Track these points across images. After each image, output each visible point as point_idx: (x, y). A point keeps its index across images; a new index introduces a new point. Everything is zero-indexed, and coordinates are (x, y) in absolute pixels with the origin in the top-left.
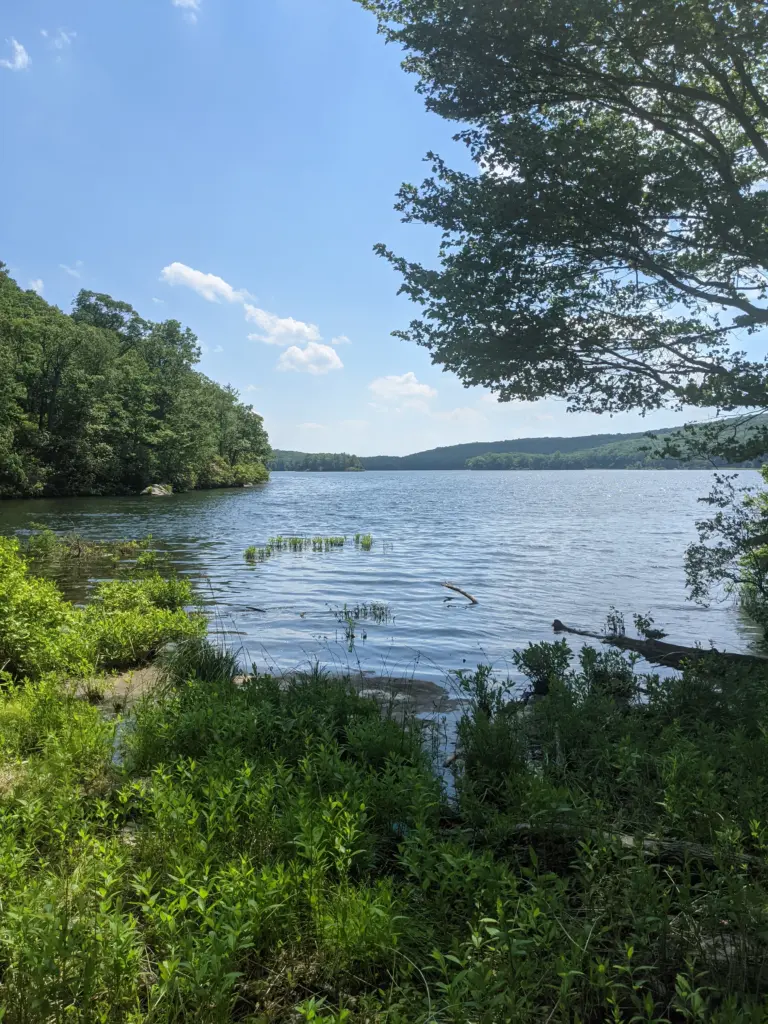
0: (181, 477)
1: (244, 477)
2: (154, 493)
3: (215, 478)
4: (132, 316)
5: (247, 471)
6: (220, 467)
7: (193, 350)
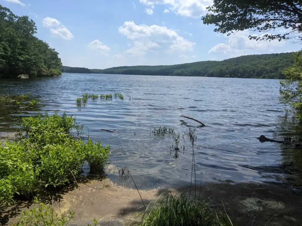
0: (32, 72)
1: (54, 73)
2: (22, 77)
3: (44, 73)
4: (10, 13)
5: (55, 71)
6: (45, 69)
7: (34, 28)
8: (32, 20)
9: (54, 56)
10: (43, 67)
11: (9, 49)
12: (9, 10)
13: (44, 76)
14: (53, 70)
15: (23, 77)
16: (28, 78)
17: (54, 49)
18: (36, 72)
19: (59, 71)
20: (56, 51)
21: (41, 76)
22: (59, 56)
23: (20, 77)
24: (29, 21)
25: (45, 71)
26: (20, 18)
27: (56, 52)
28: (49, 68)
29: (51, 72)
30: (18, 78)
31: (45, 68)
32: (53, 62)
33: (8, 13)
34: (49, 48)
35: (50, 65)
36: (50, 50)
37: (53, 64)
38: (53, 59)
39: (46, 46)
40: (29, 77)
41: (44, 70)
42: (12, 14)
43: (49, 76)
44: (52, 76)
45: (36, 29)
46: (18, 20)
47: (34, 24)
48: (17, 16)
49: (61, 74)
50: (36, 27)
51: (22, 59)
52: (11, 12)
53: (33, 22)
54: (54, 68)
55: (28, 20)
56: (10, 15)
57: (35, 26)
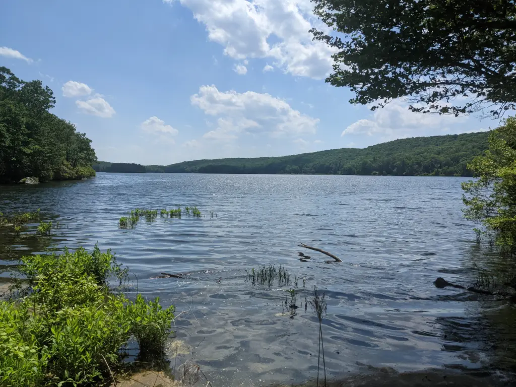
0: (44, 173)
1: (82, 174)
2: (27, 182)
3: (65, 174)
4: (10, 76)
5: (84, 170)
6: (68, 168)
7: (51, 99)
8: (47, 87)
9: (84, 145)
10: (64, 165)
11: (6, 134)
12: (8, 72)
13: (65, 179)
14: (81, 169)
15: (29, 181)
16: (37, 183)
17: (84, 134)
18: (52, 173)
19: (91, 170)
20: (86, 136)
21: (60, 179)
22: (92, 145)
23: (24, 182)
24: (43, 88)
25: (67, 170)
26: (27, 84)
27: (87, 139)
28: (74, 165)
29: (77, 172)
30: (21, 183)
31: (67, 166)
32: (82, 155)
33: (7, 76)
34: (76, 132)
35: (76, 160)
36: (78, 135)
37: (82, 159)
38: (82, 150)
39: (71, 128)
40: (40, 181)
41: (65, 168)
42: (14, 78)
43: (74, 179)
44: (79, 178)
45: (54, 102)
46: (24, 87)
47: (52, 93)
48: (22, 80)
49: (94, 176)
50: (54, 98)
51: (29, 151)
52: (12, 74)
53: (50, 90)
54: (82, 165)
55: (40, 87)
56: (10, 78)
57: (53, 96)
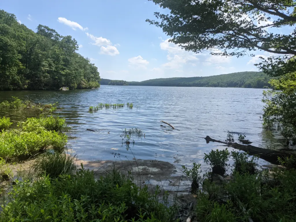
0: (72, 85)
1: (92, 86)
3: (83, 86)
10: (83, 81)
11: (53, 64)
12: (54, 31)
16: (68, 90)
17: (94, 64)
18: (76, 85)
19: (97, 83)
21: (80, 88)
22: (98, 70)
23: (62, 90)
26: (64, 38)
27: (95, 67)
28: (89, 81)
29: (90, 84)
32: (92, 75)
34: (89, 63)
35: (89, 78)
36: (91, 65)
43: (88, 88)
45: (78, 47)
51: (64, 73)
53: (75, 41)
54: (92, 81)
55: (71, 39)
56: (56, 35)
57: (77, 44)
